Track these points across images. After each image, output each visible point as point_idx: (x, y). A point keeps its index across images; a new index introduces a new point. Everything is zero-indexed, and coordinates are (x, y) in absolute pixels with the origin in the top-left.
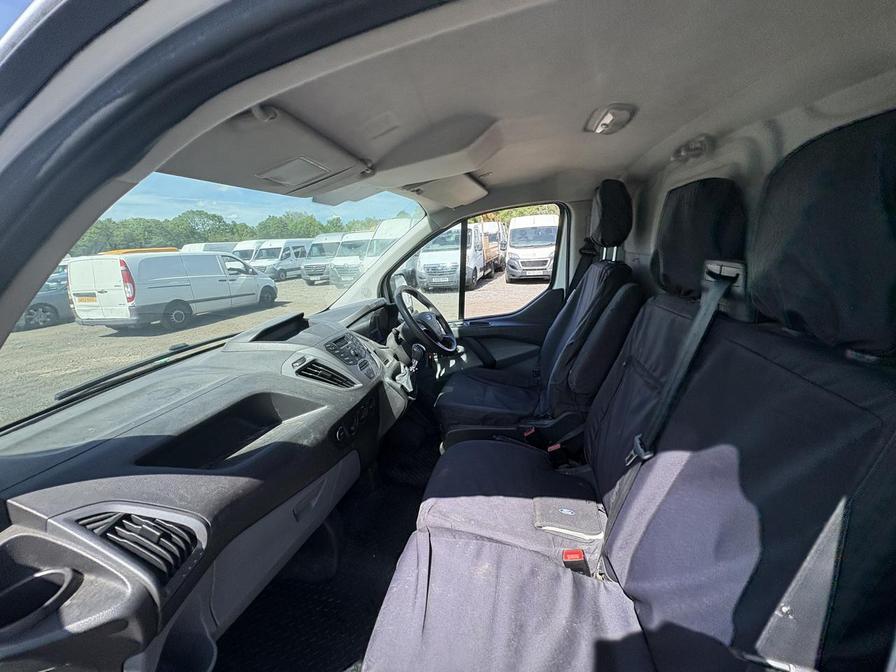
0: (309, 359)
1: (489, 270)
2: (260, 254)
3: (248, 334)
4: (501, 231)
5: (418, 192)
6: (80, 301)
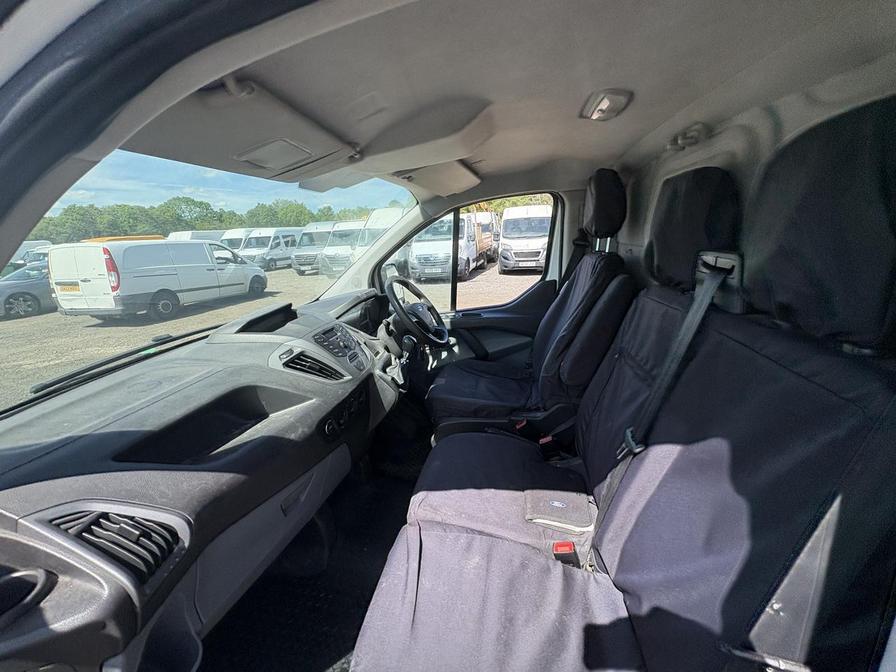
0: (297, 351)
1: (482, 261)
2: (249, 243)
3: (233, 325)
4: (494, 222)
5: (409, 179)
6: (62, 290)
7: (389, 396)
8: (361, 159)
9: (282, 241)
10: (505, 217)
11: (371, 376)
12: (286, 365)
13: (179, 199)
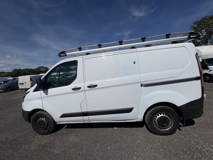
6: (20, 85)
9: (65, 75)
13: (41, 67)
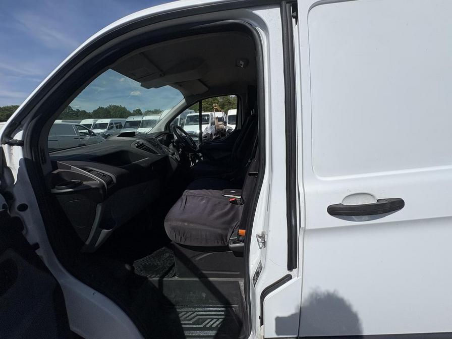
0: (141, 143)
1: (219, 135)
2: (96, 126)
3: (116, 134)
4: (224, 117)
5: (180, 86)
7: (174, 165)
8: (164, 76)
9: (114, 125)
10: (228, 115)
11: (167, 157)
12: (137, 147)
